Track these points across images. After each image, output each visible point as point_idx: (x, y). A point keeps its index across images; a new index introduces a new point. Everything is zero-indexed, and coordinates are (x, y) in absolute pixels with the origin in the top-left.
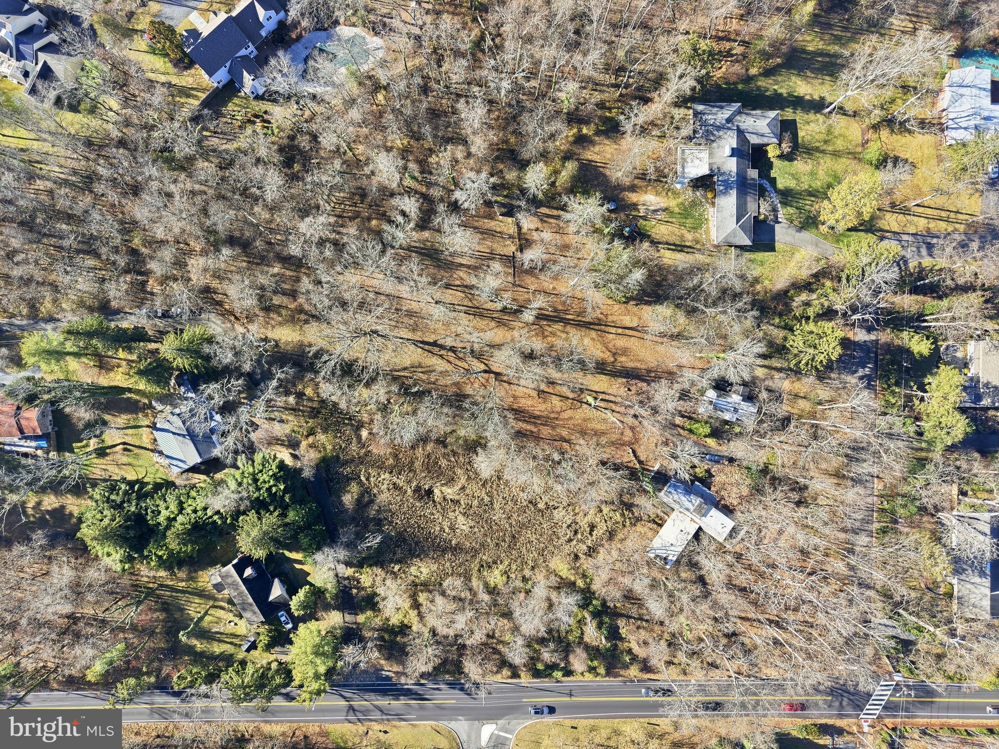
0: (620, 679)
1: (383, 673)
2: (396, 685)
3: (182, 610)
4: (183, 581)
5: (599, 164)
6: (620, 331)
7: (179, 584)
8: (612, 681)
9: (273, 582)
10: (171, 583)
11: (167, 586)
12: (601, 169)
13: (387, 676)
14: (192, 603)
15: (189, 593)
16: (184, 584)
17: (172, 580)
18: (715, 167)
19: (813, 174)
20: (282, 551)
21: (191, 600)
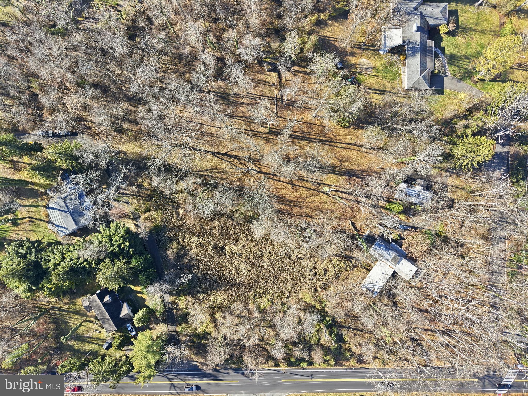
0: (343, 367)
1: (193, 363)
2: (201, 371)
3: (66, 323)
4: (67, 304)
5: (331, 39)
6: (344, 146)
7: (65, 306)
8: (339, 369)
9: (123, 305)
10: (59, 306)
11: (57, 308)
12: (332, 42)
13: (196, 365)
14: (72, 318)
15: (71, 312)
16: (67, 306)
17: (60, 304)
18: (406, 39)
19: (468, 45)
20: (129, 286)
21: (72, 316)
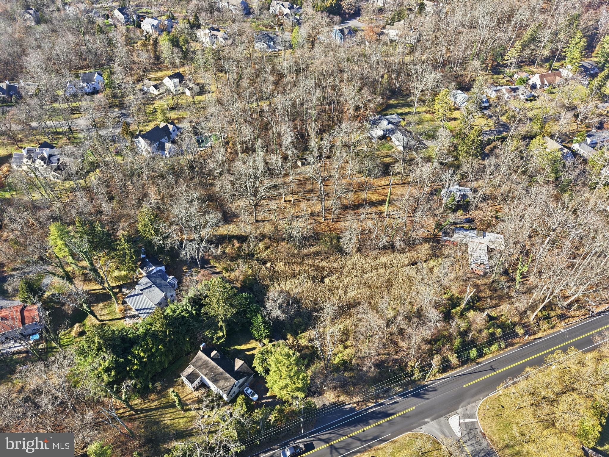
0: (516, 346)
1: (346, 407)
2: (360, 413)
3: (158, 423)
4: (155, 400)
6: (383, 187)
7: (153, 404)
8: (513, 350)
9: (234, 362)
10: (145, 406)
11: (142, 410)
13: (351, 408)
14: (166, 414)
15: (163, 408)
16: (156, 403)
17: (145, 403)
20: (233, 348)
21: (165, 412)
